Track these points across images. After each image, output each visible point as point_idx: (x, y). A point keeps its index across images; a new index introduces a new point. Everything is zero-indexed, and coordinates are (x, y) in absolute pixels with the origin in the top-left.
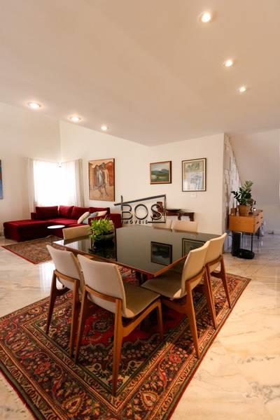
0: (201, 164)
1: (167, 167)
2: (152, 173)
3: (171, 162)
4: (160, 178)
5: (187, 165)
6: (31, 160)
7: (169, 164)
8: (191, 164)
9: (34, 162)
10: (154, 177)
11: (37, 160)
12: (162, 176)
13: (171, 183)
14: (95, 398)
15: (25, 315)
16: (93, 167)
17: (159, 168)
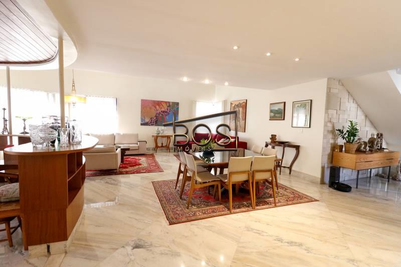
0: (307, 104)
1: (281, 106)
2: (271, 111)
3: (285, 103)
4: (276, 115)
5: (296, 105)
6: (196, 102)
7: (283, 104)
8: (300, 105)
9: (197, 103)
10: (272, 114)
11: (199, 101)
12: (278, 114)
13: (284, 119)
14: (181, 207)
15: (171, 182)
16: (233, 105)
17: (276, 108)
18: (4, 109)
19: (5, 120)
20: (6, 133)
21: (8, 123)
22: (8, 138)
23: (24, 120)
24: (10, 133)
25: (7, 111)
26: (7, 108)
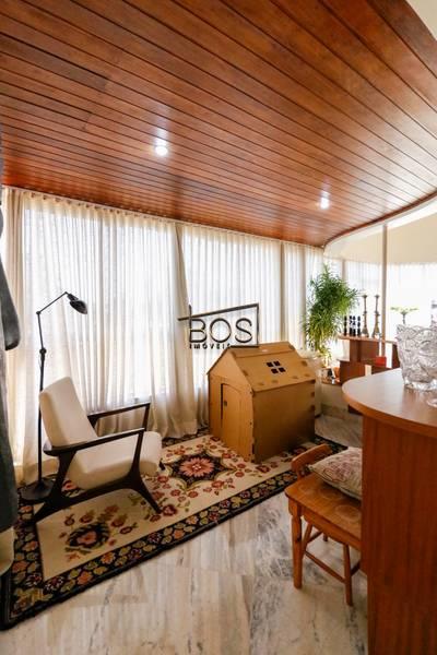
18: (377, 297)
19: (377, 315)
20: (377, 337)
21: (380, 318)
22: (380, 344)
23: (404, 314)
24: (383, 337)
25: (380, 300)
26: (380, 294)
